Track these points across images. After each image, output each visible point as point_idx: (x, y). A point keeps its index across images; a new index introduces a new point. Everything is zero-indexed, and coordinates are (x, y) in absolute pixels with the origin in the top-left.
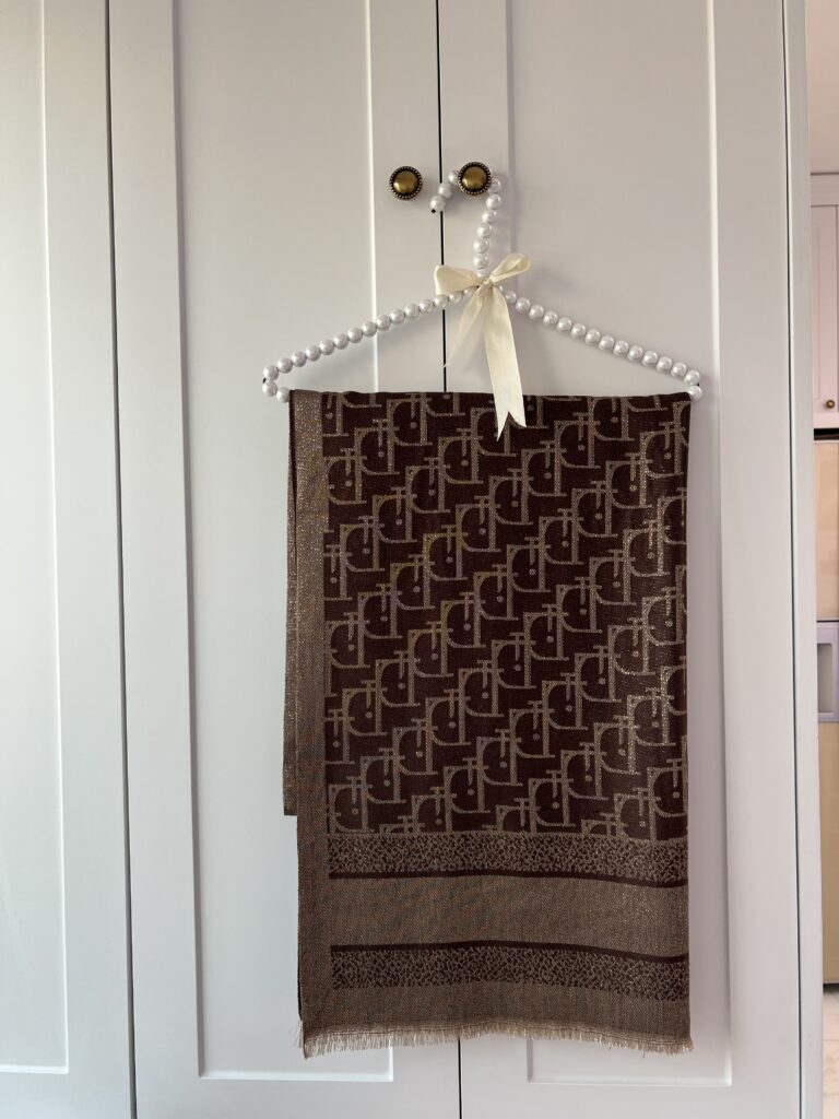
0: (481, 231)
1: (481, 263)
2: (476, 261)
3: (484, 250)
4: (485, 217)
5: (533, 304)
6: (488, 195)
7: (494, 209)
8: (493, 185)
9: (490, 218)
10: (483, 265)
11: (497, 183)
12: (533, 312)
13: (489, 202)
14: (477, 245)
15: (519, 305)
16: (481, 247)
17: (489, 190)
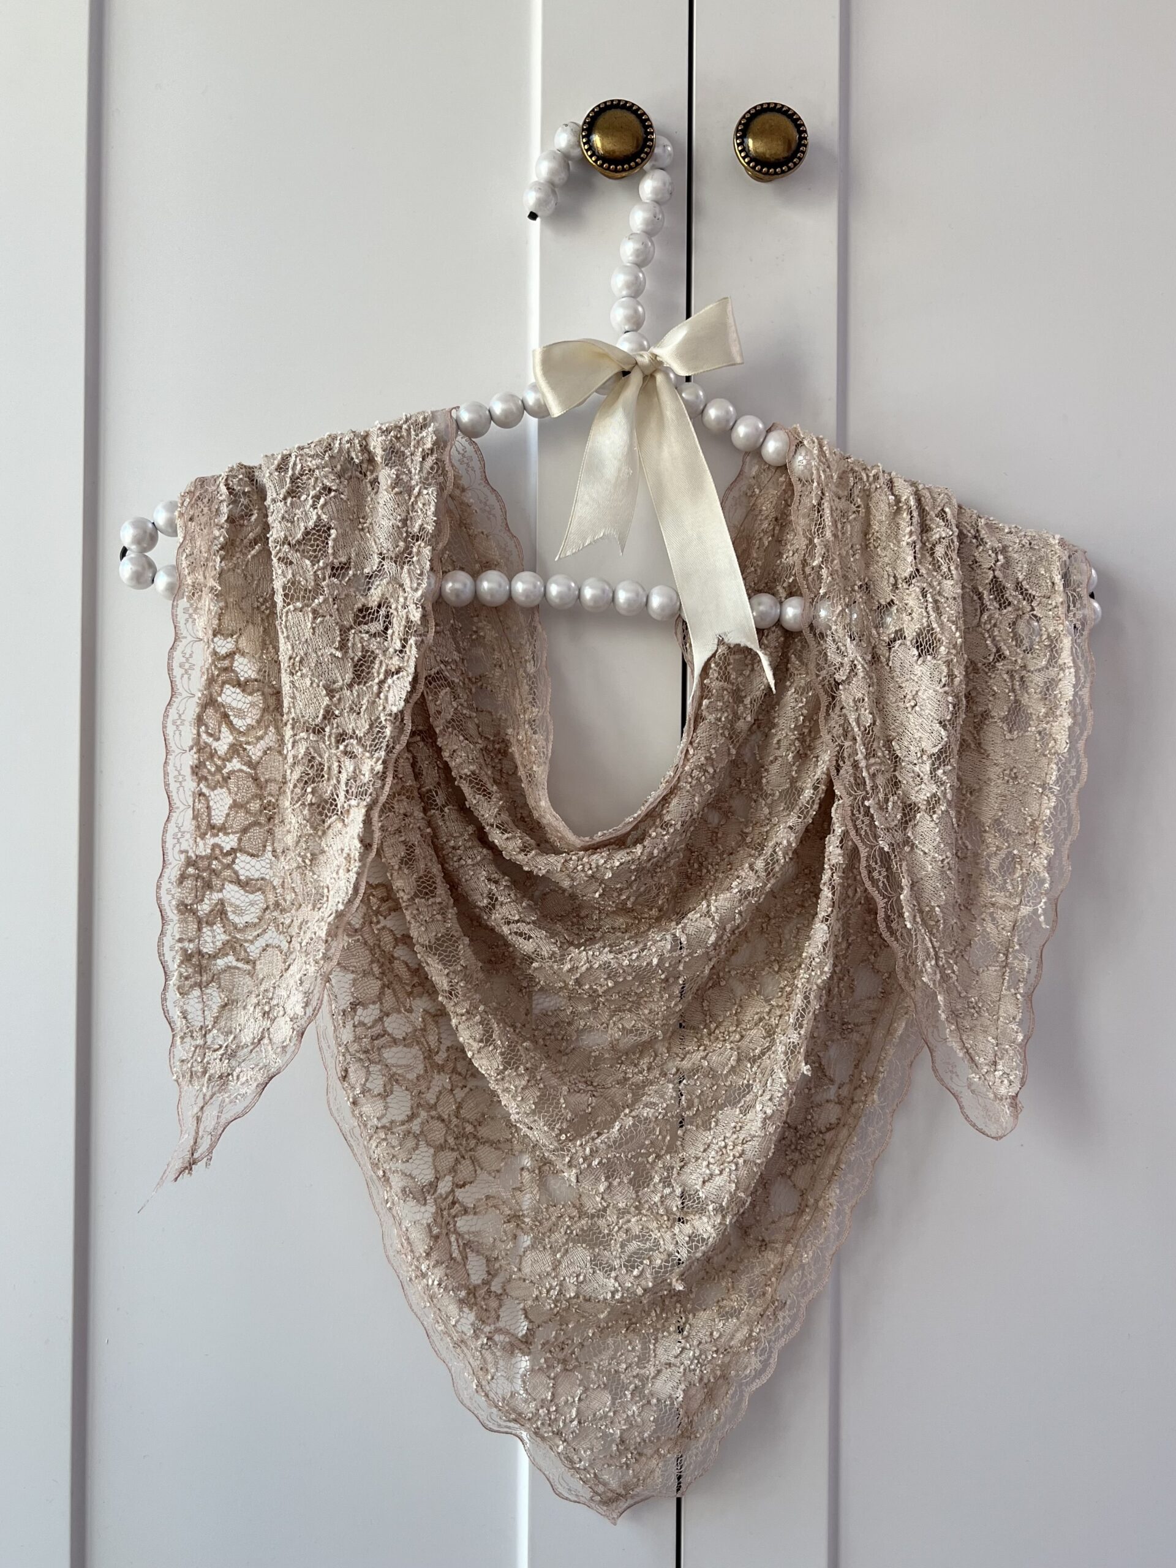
0: (628, 250)
1: (628, 319)
2: (619, 315)
3: (636, 291)
4: (638, 218)
5: (740, 414)
6: (644, 174)
7: (658, 202)
8: (657, 150)
9: (648, 223)
10: (636, 324)
11: (664, 148)
12: (742, 431)
13: (649, 186)
14: (619, 281)
15: (712, 413)
16: (629, 285)
17: (647, 166)
